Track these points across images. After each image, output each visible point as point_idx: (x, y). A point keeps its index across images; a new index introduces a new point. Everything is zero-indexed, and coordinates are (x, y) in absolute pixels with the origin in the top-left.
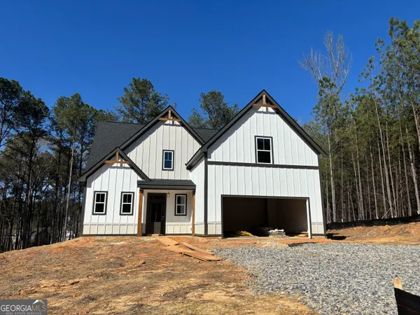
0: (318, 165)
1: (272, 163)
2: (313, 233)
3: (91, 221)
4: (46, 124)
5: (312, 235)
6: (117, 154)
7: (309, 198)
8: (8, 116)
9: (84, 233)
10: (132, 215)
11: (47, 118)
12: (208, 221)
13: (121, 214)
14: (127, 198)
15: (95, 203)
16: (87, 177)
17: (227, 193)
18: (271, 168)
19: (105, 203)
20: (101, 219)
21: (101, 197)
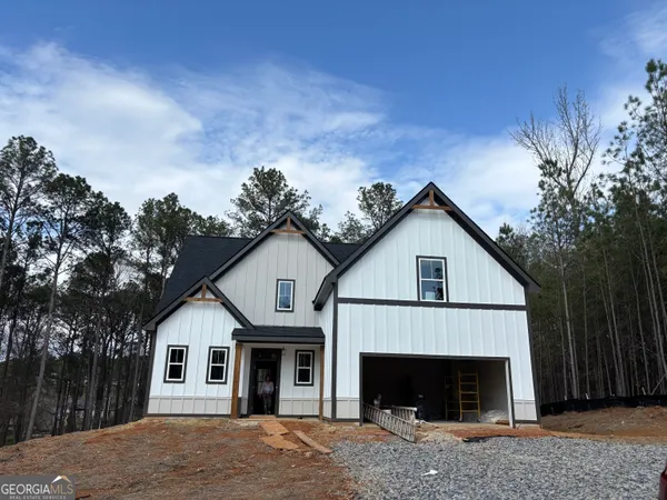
0: (524, 304)
1: (445, 301)
2: (516, 418)
3: (161, 392)
4: (125, 240)
5: (515, 422)
6: (204, 287)
7: (508, 359)
8: (70, 230)
9: (150, 411)
10: (225, 383)
11: (127, 232)
12: (337, 396)
13: (207, 382)
14: (218, 356)
15: (169, 364)
16: (158, 323)
17: (371, 349)
18: (445, 309)
19: (183, 364)
20: (176, 389)
21: (177, 355)
